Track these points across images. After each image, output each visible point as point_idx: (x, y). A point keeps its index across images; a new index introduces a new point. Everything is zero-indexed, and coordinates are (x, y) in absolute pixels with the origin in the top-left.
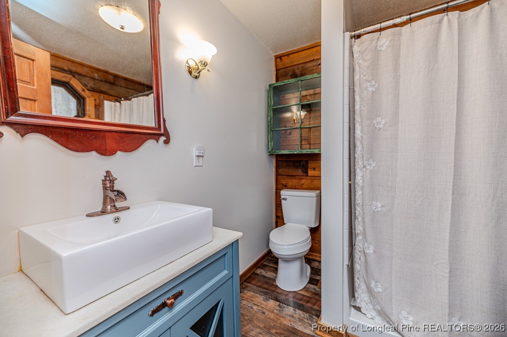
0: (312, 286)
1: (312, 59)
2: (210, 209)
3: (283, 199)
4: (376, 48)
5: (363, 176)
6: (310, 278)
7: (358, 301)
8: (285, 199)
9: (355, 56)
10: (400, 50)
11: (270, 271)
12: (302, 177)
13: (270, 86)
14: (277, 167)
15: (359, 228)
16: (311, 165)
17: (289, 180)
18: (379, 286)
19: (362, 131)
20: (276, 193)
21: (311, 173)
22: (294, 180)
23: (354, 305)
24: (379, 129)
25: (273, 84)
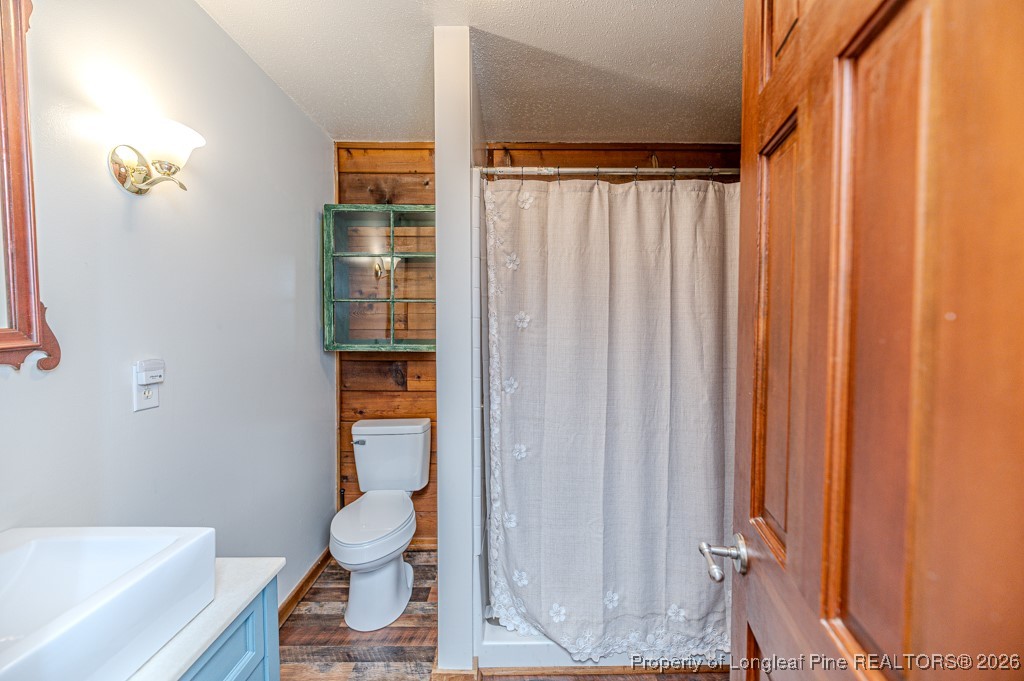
0: (419, 604)
1: (413, 171)
2: (210, 531)
3: (357, 443)
4: (517, 203)
5: (500, 404)
6: (413, 589)
7: (495, 609)
8: (363, 443)
9: (489, 206)
10: (547, 214)
11: (328, 601)
12: (396, 394)
13: (327, 207)
14: (342, 374)
15: (496, 489)
16: (412, 369)
17: (370, 401)
18: (524, 574)
19: (499, 332)
20: (341, 428)
21: (412, 384)
22: (379, 400)
23: (489, 616)
24: (523, 329)
25: (334, 206)
